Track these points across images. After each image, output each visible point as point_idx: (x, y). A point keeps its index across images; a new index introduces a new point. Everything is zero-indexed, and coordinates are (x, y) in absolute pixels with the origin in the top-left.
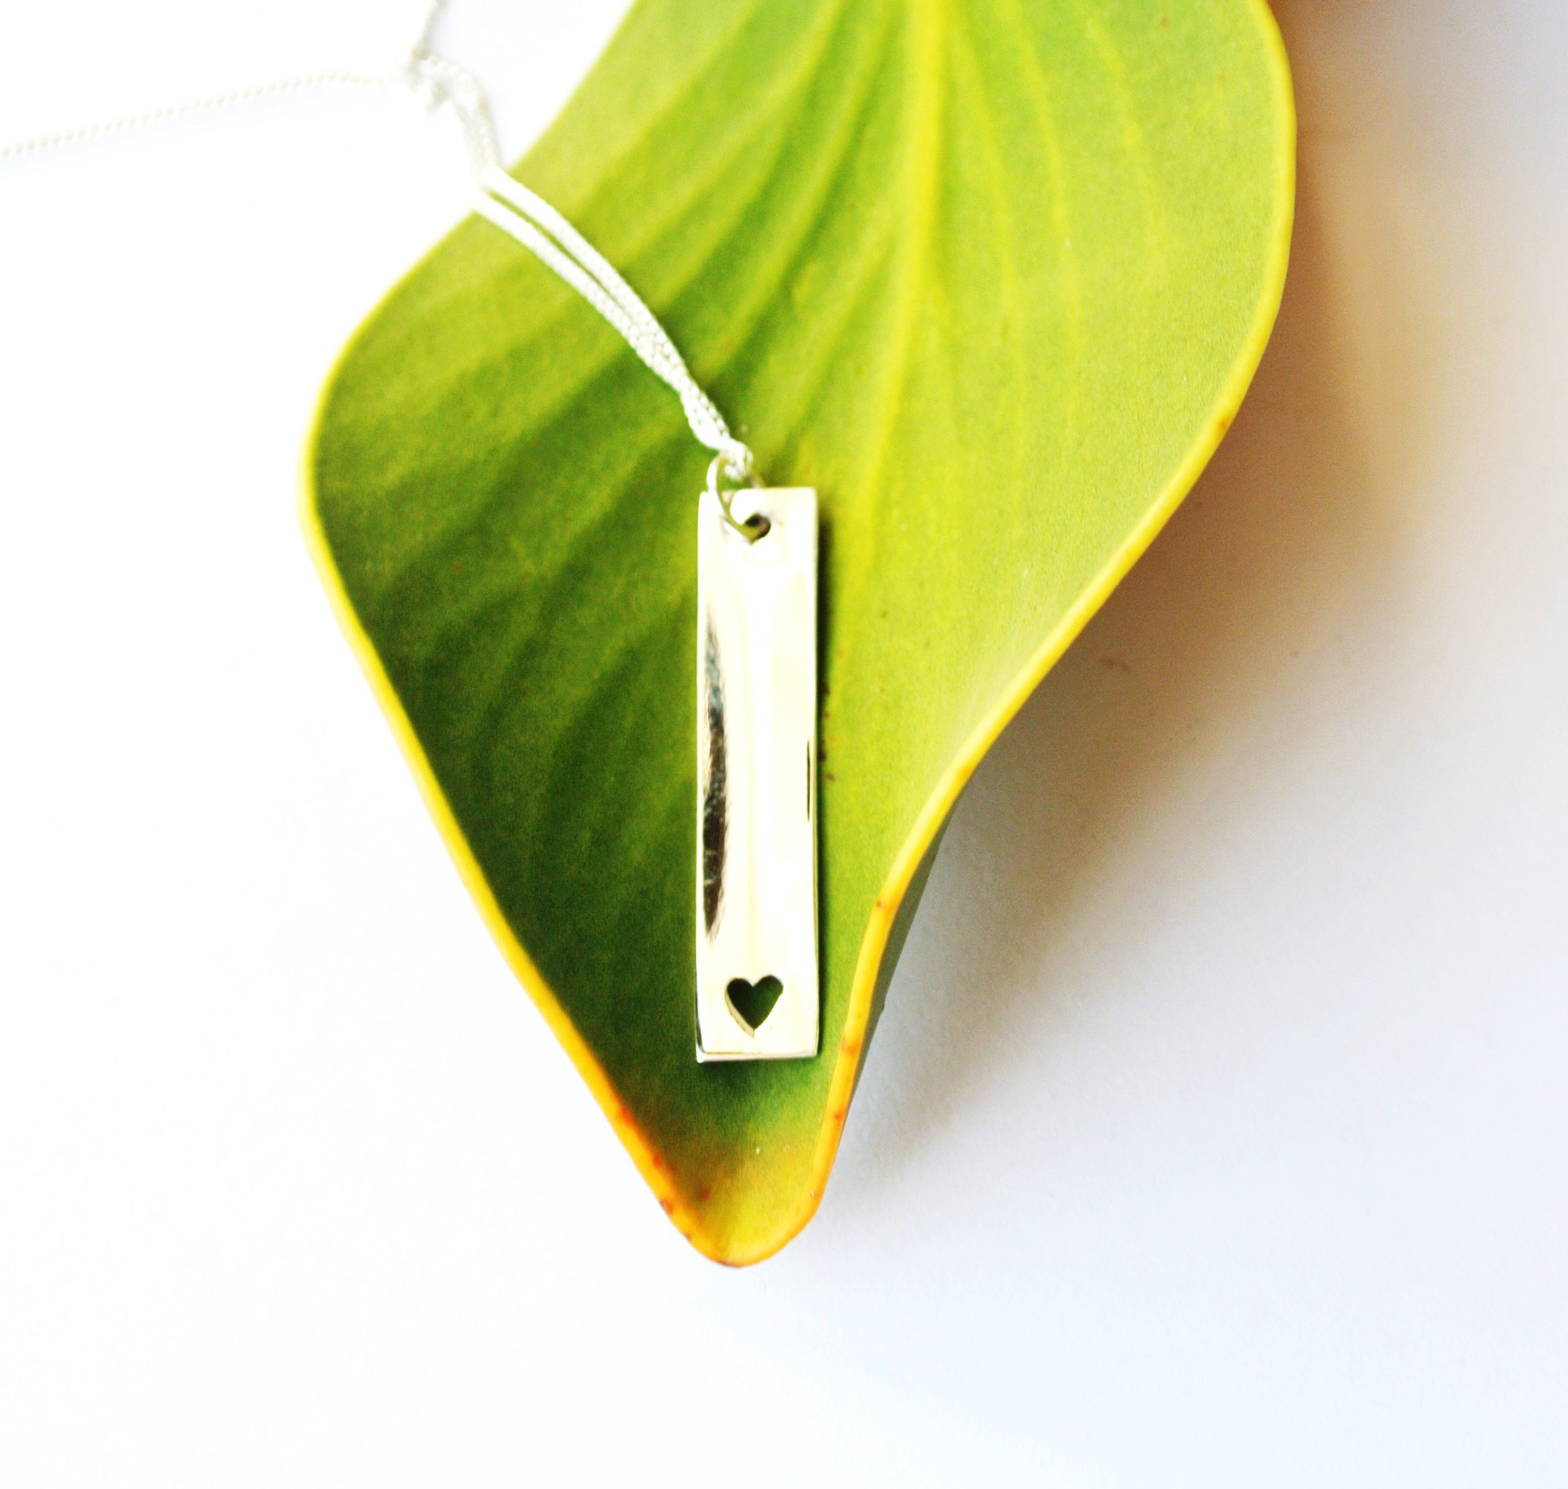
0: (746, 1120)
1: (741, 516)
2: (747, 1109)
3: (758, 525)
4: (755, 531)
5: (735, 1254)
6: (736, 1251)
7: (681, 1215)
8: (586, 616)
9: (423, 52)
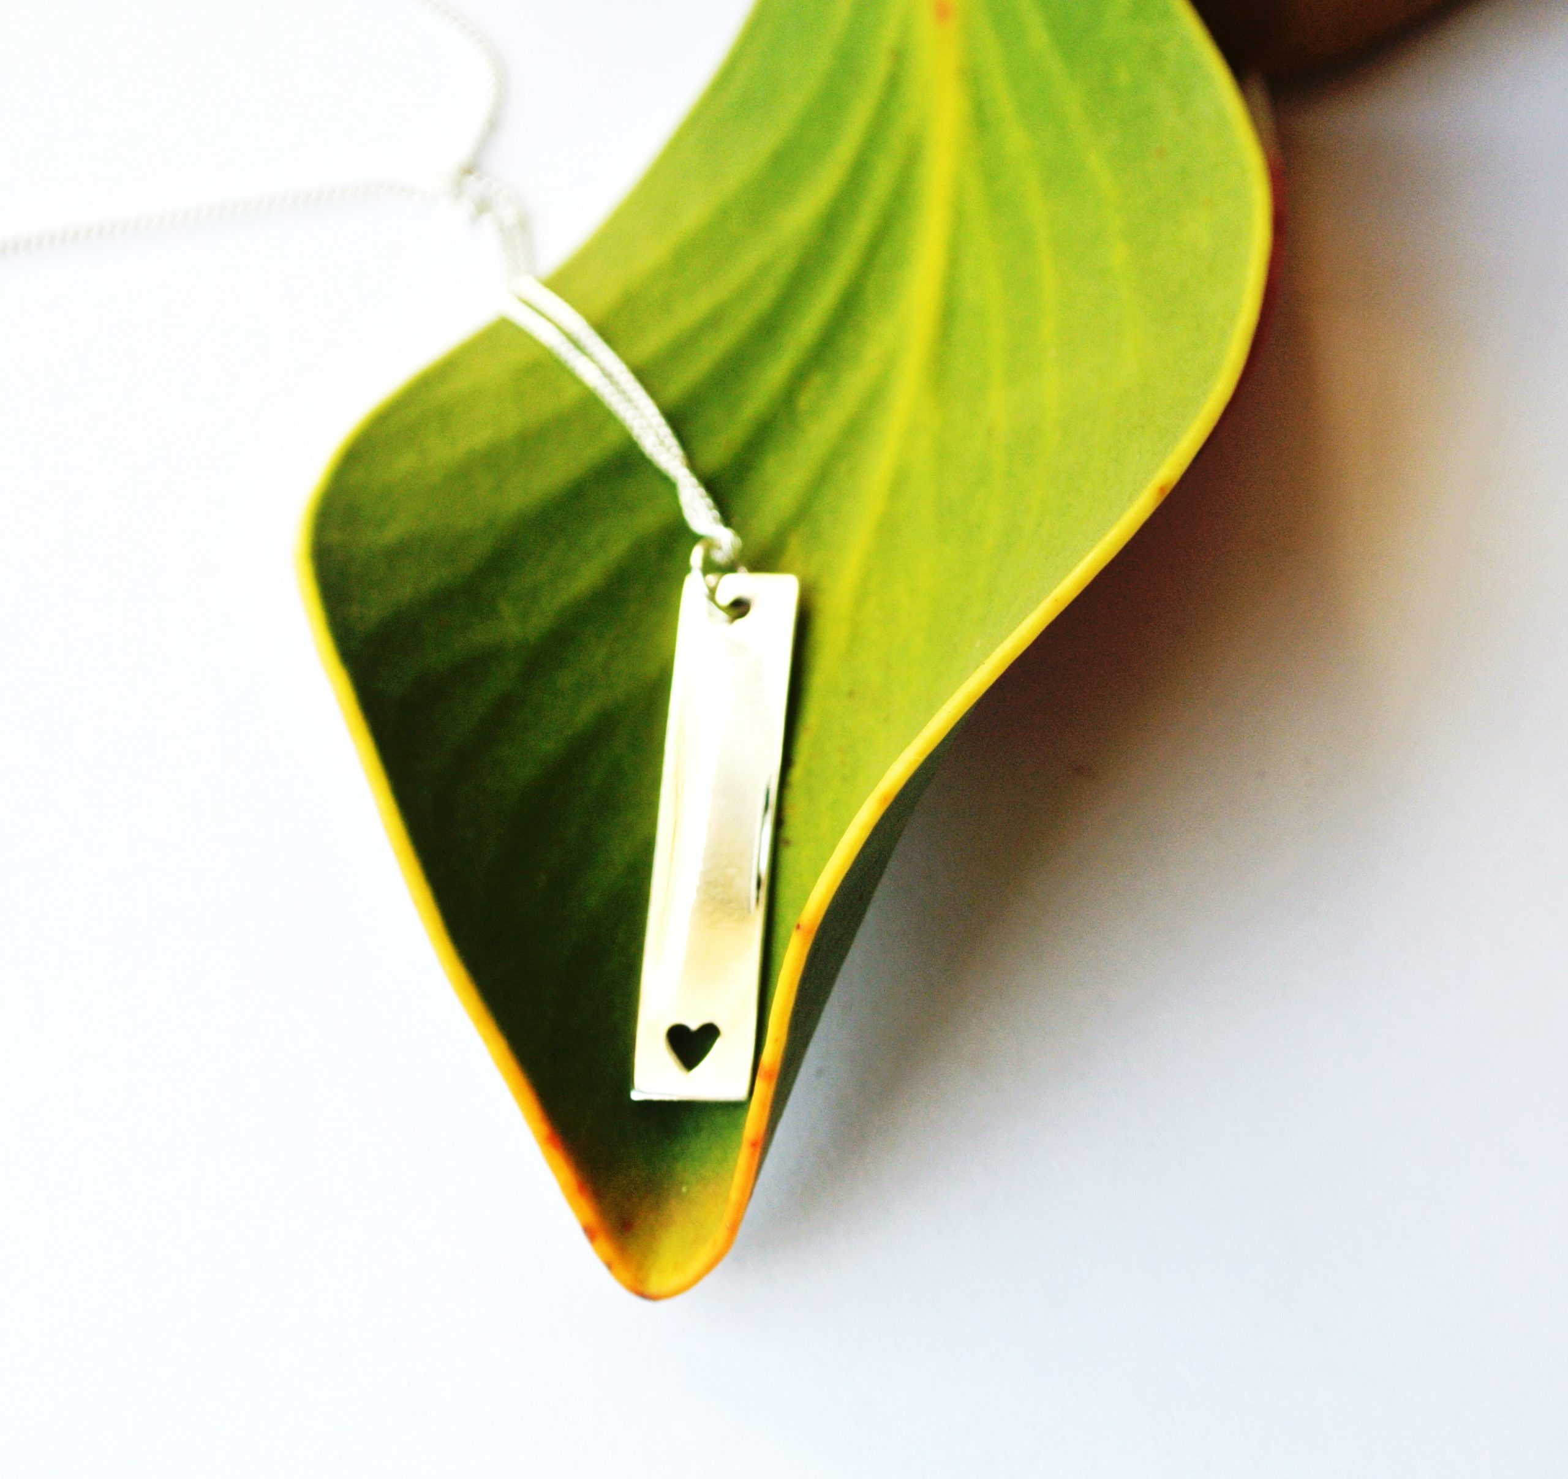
0: (675, 1159)
1: (725, 597)
2: (677, 1149)
3: (739, 608)
4: (736, 612)
5: (654, 1287)
6: (655, 1284)
7: (604, 1244)
8: (565, 680)
9: (469, 170)
